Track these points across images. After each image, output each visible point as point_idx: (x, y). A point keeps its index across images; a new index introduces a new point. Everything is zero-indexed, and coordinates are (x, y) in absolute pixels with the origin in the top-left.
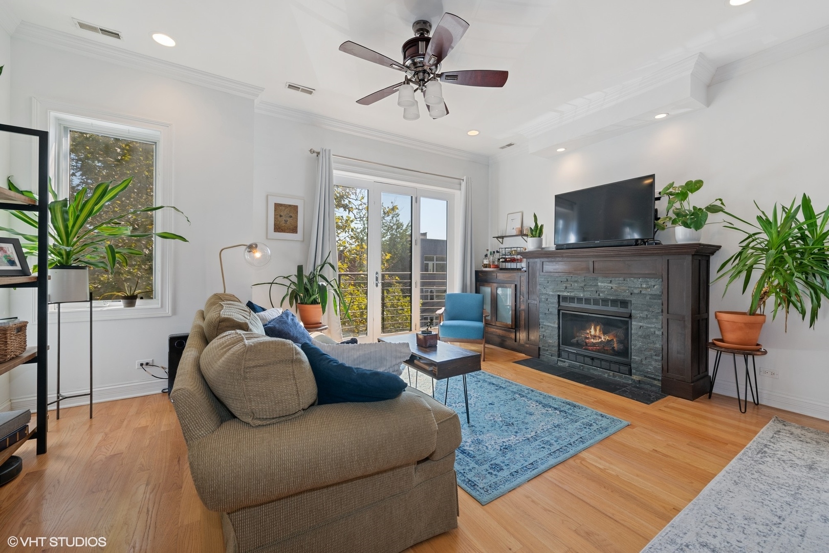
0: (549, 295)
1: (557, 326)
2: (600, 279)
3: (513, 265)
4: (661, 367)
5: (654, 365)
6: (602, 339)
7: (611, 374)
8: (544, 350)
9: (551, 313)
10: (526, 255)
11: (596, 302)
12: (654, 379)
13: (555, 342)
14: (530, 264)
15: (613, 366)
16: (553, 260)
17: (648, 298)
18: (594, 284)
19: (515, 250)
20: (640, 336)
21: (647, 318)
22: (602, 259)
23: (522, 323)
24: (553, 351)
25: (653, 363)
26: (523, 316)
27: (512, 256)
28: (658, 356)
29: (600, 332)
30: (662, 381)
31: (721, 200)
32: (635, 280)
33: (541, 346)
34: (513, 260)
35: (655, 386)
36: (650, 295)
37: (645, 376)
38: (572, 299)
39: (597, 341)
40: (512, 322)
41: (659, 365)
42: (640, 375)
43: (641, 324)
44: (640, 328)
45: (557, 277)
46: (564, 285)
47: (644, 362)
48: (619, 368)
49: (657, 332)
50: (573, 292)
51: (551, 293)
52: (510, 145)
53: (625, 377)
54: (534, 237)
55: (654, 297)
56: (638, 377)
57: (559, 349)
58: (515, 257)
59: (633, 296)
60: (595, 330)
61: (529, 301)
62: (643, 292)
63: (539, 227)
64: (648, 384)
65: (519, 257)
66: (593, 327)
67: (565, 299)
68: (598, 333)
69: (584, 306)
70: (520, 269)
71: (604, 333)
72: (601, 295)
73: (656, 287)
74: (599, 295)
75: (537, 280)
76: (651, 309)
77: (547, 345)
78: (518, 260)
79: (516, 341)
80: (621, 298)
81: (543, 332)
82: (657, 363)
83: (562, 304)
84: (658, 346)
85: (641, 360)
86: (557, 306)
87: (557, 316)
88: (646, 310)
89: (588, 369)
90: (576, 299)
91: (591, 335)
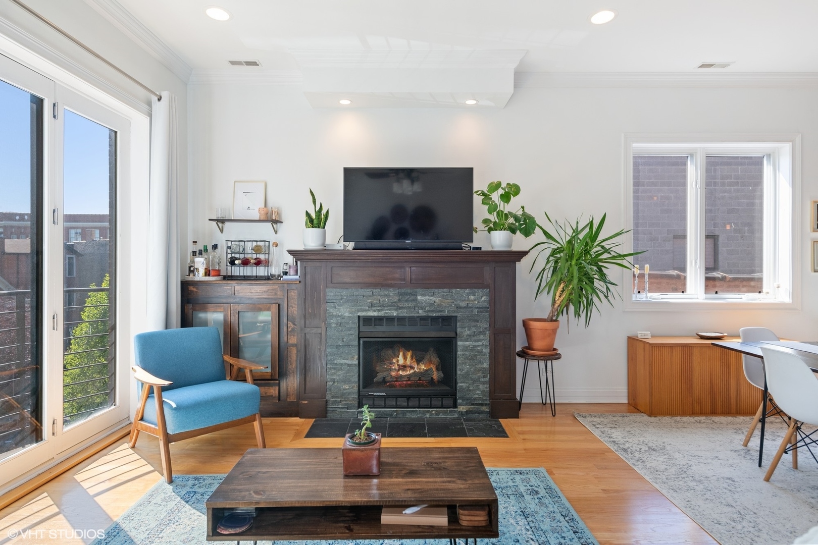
0: (343, 317)
1: (355, 362)
2: (419, 290)
4: (488, 389)
5: (482, 389)
6: (416, 369)
7: (433, 412)
8: (335, 402)
9: (347, 345)
11: (412, 320)
12: (482, 405)
13: (352, 387)
14: (308, 270)
15: (436, 401)
16: (348, 264)
17: (475, 311)
18: (412, 298)
20: (467, 358)
21: (474, 335)
22: (422, 265)
23: (292, 366)
24: (350, 401)
25: (481, 386)
26: (294, 354)
28: (486, 377)
29: (412, 359)
30: (491, 405)
32: (462, 291)
33: (328, 397)
35: (482, 412)
36: (477, 308)
37: (473, 404)
38: (379, 320)
39: (408, 372)
40: (272, 368)
41: (486, 388)
42: (467, 404)
43: (467, 343)
44: (466, 348)
46: (369, 301)
47: (471, 388)
48: (442, 402)
49: (484, 351)
50: (382, 310)
51: (347, 314)
53: (451, 411)
54: (315, 228)
55: (481, 309)
56: (464, 407)
57: (359, 395)
59: (459, 310)
60: (405, 358)
61: (307, 330)
62: (470, 305)
64: (476, 412)
66: (401, 354)
67: (369, 321)
68: (408, 362)
69: (394, 328)
71: (418, 361)
72: (420, 311)
73: (482, 298)
74: (418, 313)
75: (322, 295)
76: (479, 324)
77: (338, 394)
79: (279, 399)
80: (444, 314)
81: (331, 375)
82: (485, 386)
83: (362, 329)
84: (486, 365)
85: (469, 387)
86: (357, 332)
87: (357, 347)
88: (474, 326)
89: (404, 413)
90: (385, 320)
91: (398, 365)
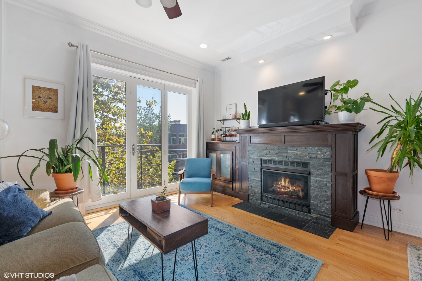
0: (255, 159)
1: (260, 180)
2: (289, 148)
3: (231, 139)
4: (331, 208)
5: (326, 207)
6: (291, 189)
7: (297, 213)
8: (252, 196)
9: (256, 171)
10: (239, 132)
11: (286, 163)
12: (326, 217)
13: (259, 191)
14: (242, 138)
15: (299, 207)
16: (257, 135)
17: (322, 160)
18: (285, 151)
19: (231, 129)
20: (316, 187)
21: (321, 174)
22: (290, 134)
23: (237, 177)
24: (258, 197)
25: (325, 205)
26: (237, 173)
27: (230, 133)
28: (329, 201)
29: (289, 183)
30: (332, 218)
31: (367, 94)
32: (313, 149)
33: (249, 193)
34: (231, 136)
35: (326, 221)
36: (323, 159)
37: (320, 215)
38: (270, 161)
39: (287, 191)
40: (230, 177)
41: (329, 207)
42: (316, 214)
43: (317, 179)
44: (316, 181)
45: (260, 147)
46: (265, 152)
47: (319, 205)
48: (302, 209)
49: (328, 184)
50: (271, 156)
51: (256, 157)
52: (228, 58)
53: (306, 215)
54: (245, 120)
55: (326, 160)
56: (315, 215)
57: (262, 195)
58: (232, 133)
59: (311, 159)
60: (285, 182)
61: (242, 163)
62: (318, 157)
63: (248, 113)
64: (322, 220)
65: (234, 133)
66: (283, 180)
67: (265, 161)
68: (287, 184)
69: (278, 166)
70: (235, 142)
71: (292, 184)
72: (290, 158)
73: (326, 153)
74: (288, 159)
75: (247, 149)
76: (324, 168)
77: (253, 193)
78: (234, 135)
79: (233, 190)
80: (303, 161)
81: (251, 184)
82: (329, 206)
83: (263, 165)
84: (329, 193)
85: (317, 204)
86: (260, 166)
87: (260, 173)
88: (321, 169)
89: (282, 209)
90: (273, 161)
91: (281, 186)
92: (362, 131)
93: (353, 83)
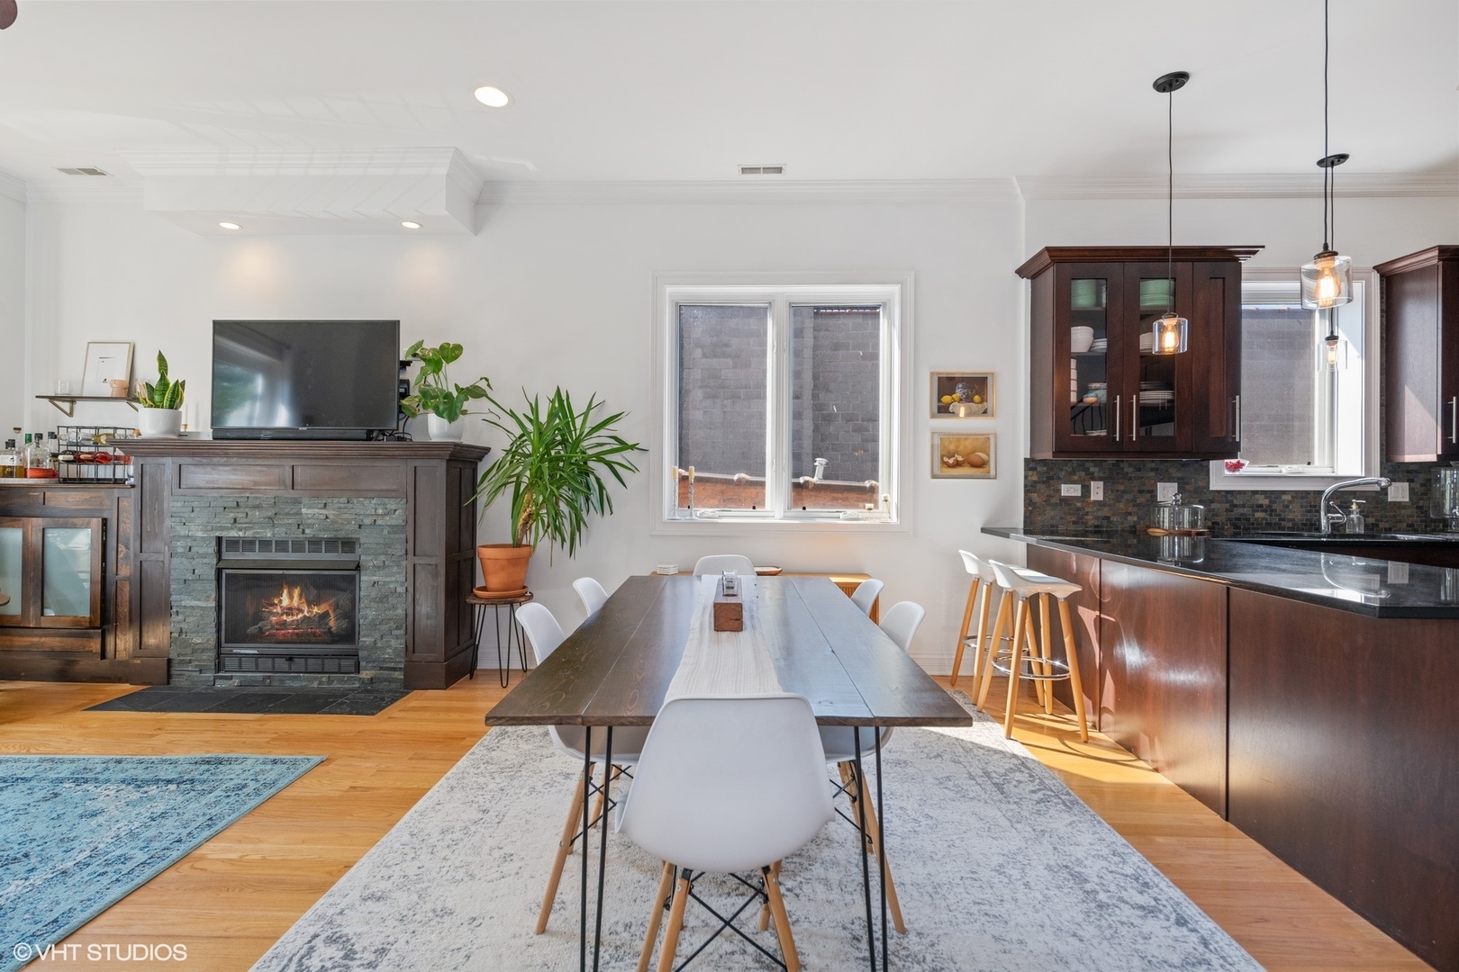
0: (194, 539)
1: (213, 604)
2: (305, 501)
3: (105, 471)
4: (403, 646)
5: (393, 646)
6: (306, 613)
7: (324, 679)
8: (182, 662)
9: (199, 579)
10: (135, 448)
11: (298, 546)
12: (394, 669)
13: (208, 641)
14: (147, 469)
15: (331, 664)
16: (205, 461)
17: (385, 532)
18: (294, 511)
19: (107, 435)
20: (373, 600)
21: (384, 566)
22: (308, 462)
23: (124, 609)
24: (204, 660)
25: (393, 642)
26: (125, 593)
27: (101, 449)
28: (400, 629)
29: (300, 599)
30: (406, 670)
31: (487, 379)
32: (366, 502)
33: (173, 655)
34: (104, 459)
35: (395, 680)
36: (389, 526)
37: (381, 668)
38: (248, 544)
39: (295, 618)
40: (92, 610)
41: (401, 644)
42: (373, 668)
43: (375, 578)
44: (373, 585)
45: (215, 499)
46: (232, 515)
47: (379, 645)
48: (339, 665)
49: (399, 590)
50: (251, 528)
51: (200, 534)
52: (91, 171)
53: (349, 679)
54: (158, 407)
55: (394, 529)
56: (369, 672)
57: (219, 654)
58: (110, 451)
59: (362, 530)
60: (291, 597)
61: (143, 556)
62: (379, 522)
63: (171, 385)
64: (385, 680)
65: (119, 452)
66: (285, 591)
67: (234, 544)
68: (295, 603)
69: (274, 556)
70: (122, 481)
71: (309, 602)
72: (307, 531)
73: (396, 512)
74: (303, 532)
75: (165, 506)
76: (390, 551)
77: (189, 650)
78: (117, 458)
79: (103, 656)
80: (342, 534)
81: (179, 622)
82: (399, 641)
83: (226, 555)
84: (400, 612)
85: (375, 642)
86: (215, 561)
87: (214, 583)
88: (383, 554)
89: (282, 681)
90: (257, 542)
91: (281, 607)
92: (484, 459)
93: (451, 353)
